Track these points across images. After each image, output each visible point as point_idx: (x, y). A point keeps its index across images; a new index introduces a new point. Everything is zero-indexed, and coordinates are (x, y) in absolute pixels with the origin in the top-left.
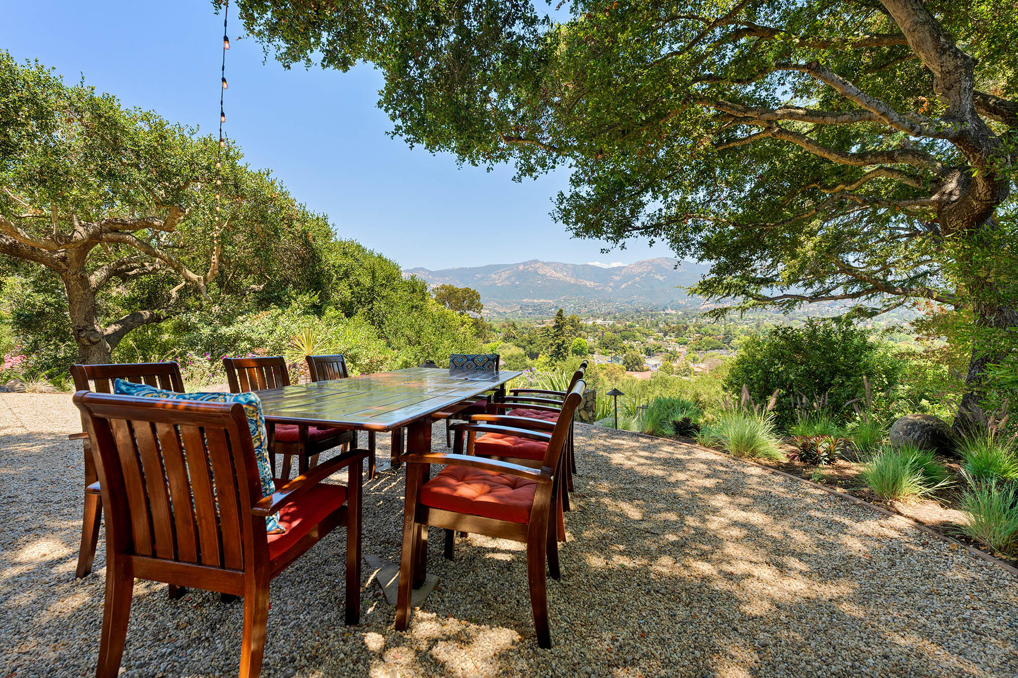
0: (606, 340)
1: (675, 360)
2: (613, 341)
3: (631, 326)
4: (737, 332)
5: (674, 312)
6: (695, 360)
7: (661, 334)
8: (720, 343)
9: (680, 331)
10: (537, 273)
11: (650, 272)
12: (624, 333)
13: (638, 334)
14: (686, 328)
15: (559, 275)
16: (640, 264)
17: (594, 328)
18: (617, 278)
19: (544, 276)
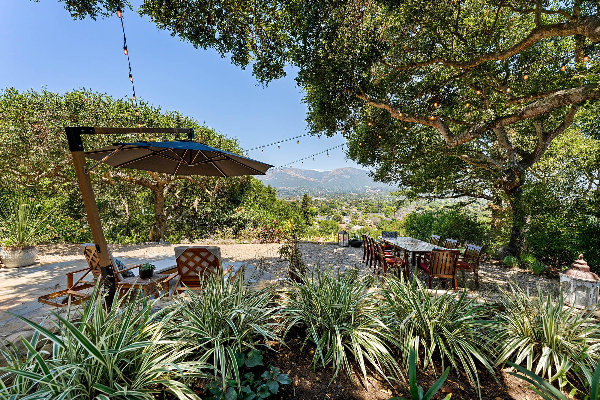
0: (323, 208)
1: (357, 218)
2: (327, 209)
3: (334, 201)
4: (384, 204)
5: (354, 194)
6: (366, 218)
7: (348, 205)
8: (377, 209)
9: (357, 203)
10: (286, 174)
11: (342, 174)
12: (331, 205)
13: (337, 205)
14: (360, 202)
15: (297, 175)
16: (337, 170)
17: (316, 202)
18: (326, 177)
19: (290, 175)
